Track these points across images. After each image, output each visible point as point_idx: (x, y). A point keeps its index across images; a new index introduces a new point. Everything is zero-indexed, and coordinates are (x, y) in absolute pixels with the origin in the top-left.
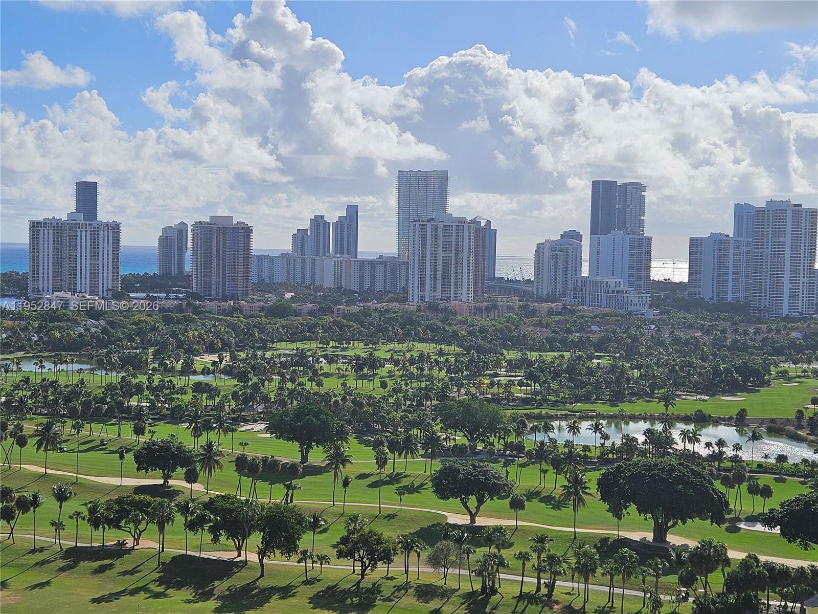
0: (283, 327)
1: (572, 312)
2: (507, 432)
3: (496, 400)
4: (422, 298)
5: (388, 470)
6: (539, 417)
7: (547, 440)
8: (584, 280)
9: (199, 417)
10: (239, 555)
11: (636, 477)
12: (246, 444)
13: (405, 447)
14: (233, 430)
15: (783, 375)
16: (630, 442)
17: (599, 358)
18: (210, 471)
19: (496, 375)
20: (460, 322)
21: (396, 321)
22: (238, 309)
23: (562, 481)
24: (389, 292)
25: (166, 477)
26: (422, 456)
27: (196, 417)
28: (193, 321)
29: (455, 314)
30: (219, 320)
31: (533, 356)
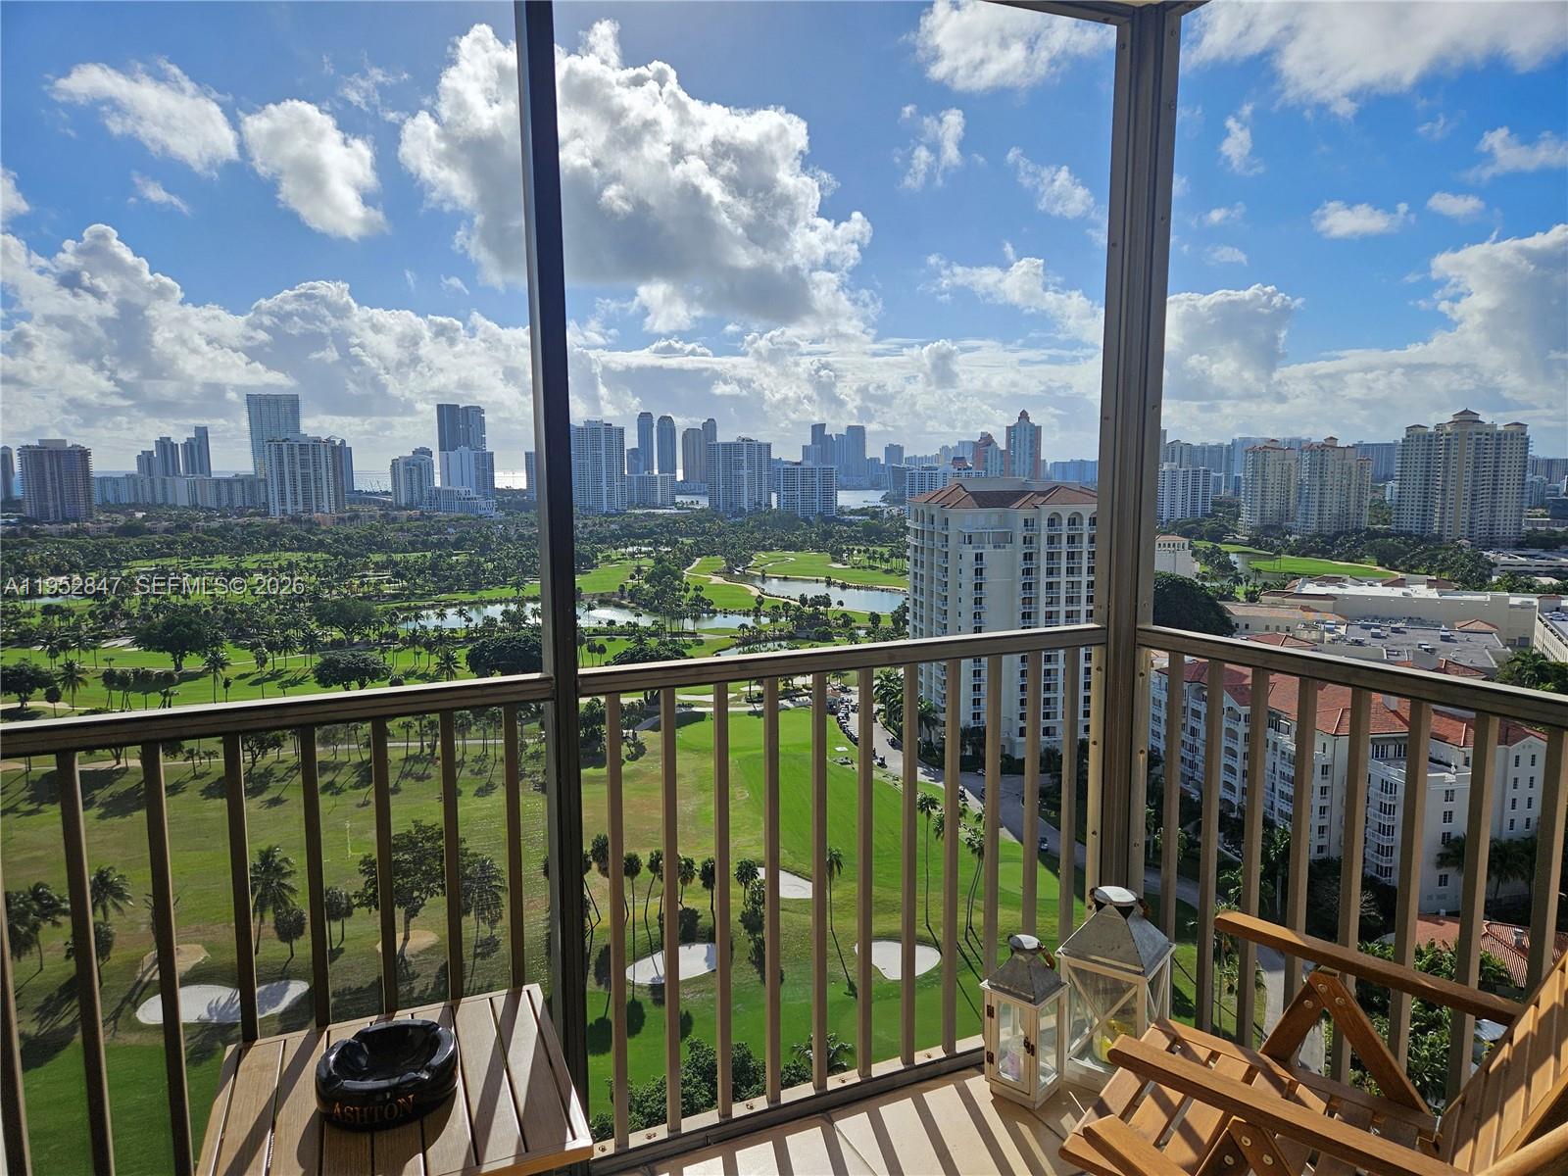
0: (138, 546)
1: (430, 518)
2: (381, 624)
3: (367, 597)
4: (284, 512)
5: (268, 668)
6: (409, 609)
7: (418, 628)
8: (438, 490)
9: (55, 638)
10: (118, 763)
11: (500, 650)
12: (112, 660)
13: (286, 646)
14: (95, 648)
15: (607, 559)
16: (490, 622)
17: (457, 555)
18: (74, 689)
19: (365, 576)
20: (325, 532)
21: (260, 533)
22: (86, 531)
23: (435, 659)
24: (249, 508)
25: (23, 700)
26: (301, 652)
27: (50, 638)
28: (31, 545)
29: (319, 524)
30: (63, 543)
31: (398, 557)
